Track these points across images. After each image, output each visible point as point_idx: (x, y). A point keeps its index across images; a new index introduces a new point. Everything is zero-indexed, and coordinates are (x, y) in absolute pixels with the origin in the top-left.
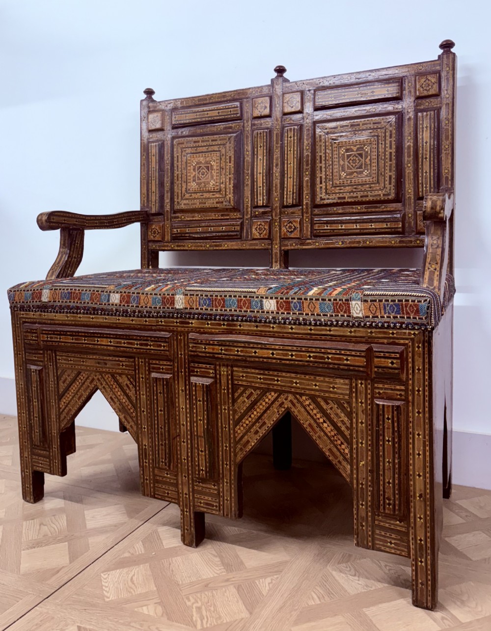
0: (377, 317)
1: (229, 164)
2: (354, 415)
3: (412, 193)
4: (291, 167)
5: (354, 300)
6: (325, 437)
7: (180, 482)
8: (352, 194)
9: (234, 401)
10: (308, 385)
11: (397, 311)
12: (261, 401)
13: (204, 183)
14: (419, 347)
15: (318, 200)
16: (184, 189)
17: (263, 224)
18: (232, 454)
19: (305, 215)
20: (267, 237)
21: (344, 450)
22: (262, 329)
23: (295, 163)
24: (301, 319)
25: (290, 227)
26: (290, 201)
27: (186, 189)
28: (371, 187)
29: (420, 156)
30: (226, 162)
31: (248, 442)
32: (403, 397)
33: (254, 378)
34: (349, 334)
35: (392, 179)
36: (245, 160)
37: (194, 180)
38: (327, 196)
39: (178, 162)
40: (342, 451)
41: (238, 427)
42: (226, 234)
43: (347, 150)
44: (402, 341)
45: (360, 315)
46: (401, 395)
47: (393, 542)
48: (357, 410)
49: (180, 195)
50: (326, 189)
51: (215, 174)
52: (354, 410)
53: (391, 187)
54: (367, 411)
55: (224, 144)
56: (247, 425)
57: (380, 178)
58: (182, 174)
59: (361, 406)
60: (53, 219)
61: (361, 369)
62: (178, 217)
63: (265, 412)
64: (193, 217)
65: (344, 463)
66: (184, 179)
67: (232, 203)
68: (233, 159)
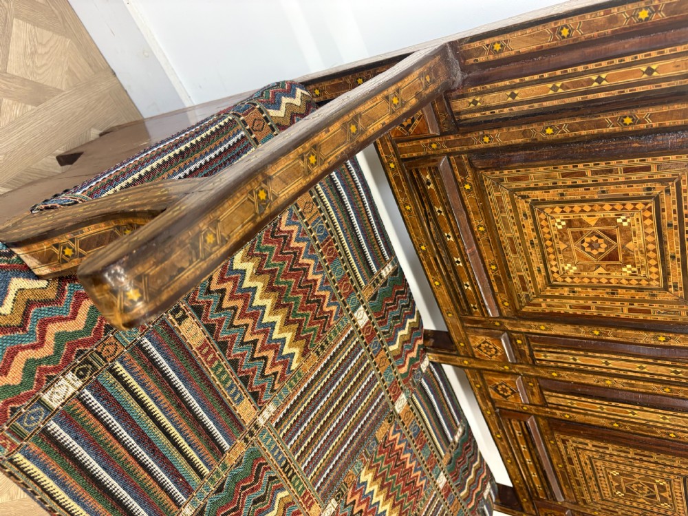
1: (627, 307)
13: (569, 249)
16: (539, 195)
17: (499, 355)
19: (534, 408)
25: (505, 391)
27: (544, 202)
30: (632, 301)
36: (641, 333)
37: (570, 223)
38: (572, 448)
39: (626, 170)
49: (523, 184)
50: (585, 450)
51: (595, 273)
58: (587, 187)
62: (463, 173)
64: (475, 213)
66: (572, 194)
67: (528, 308)
68: (639, 316)
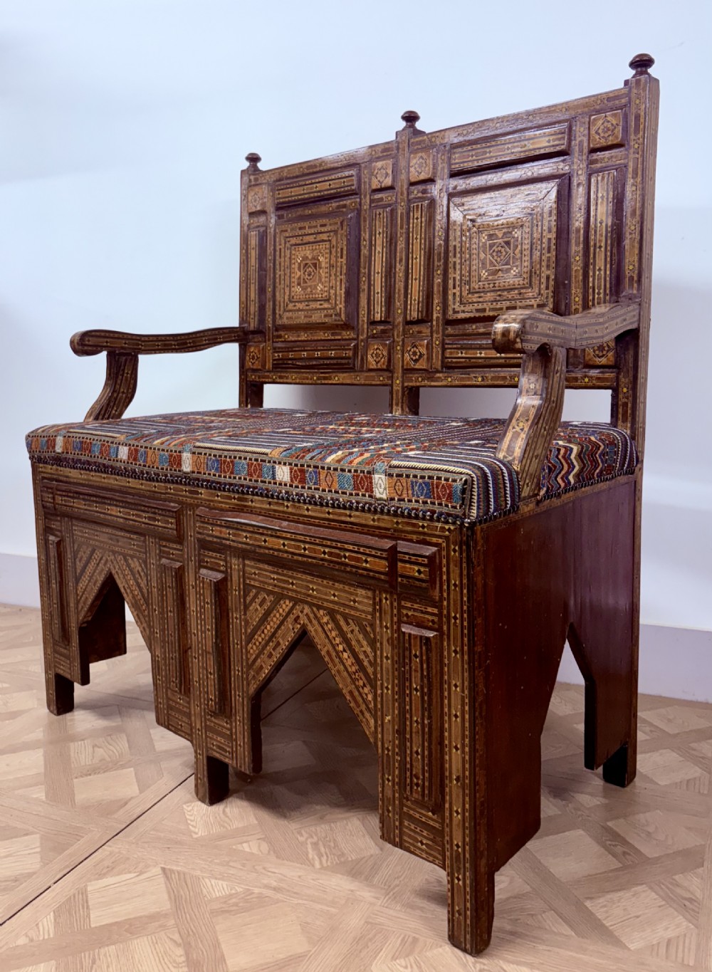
0: (403, 500)
1: (340, 260)
2: (378, 644)
3: (580, 302)
4: (416, 263)
5: (378, 473)
6: (345, 673)
7: (193, 712)
8: (494, 303)
9: (246, 608)
10: (326, 594)
11: (426, 494)
12: (275, 612)
13: (310, 286)
14: (455, 551)
15: (450, 312)
16: (286, 297)
17: (381, 348)
18: (245, 682)
19: (435, 335)
20: (385, 367)
21: (366, 695)
22: (276, 508)
23: (422, 258)
24: (317, 496)
25: (415, 353)
26: (415, 315)
27: (289, 295)
28: (520, 294)
29: (592, 243)
30: (336, 257)
31: (261, 667)
32: (436, 626)
33: (267, 577)
34: (372, 523)
35: (551, 280)
36: (362, 253)
37: (299, 284)
38: (462, 308)
39: (280, 257)
40: (365, 697)
41: (250, 645)
42: (335, 361)
43: (490, 236)
44: (434, 540)
45: (384, 496)
46: (433, 621)
47: (424, 842)
48: (382, 637)
49: (282, 304)
50: (461, 296)
51: (323, 275)
52: (378, 637)
53: (548, 293)
54: (393, 641)
55: (335, 231)
56: (260, 643)
57: (533, 279)
58: (285, 274)
59: (386, 632)
60: (89, 341)
61: (383, 577)
62: (281, 336)
63: (279, 627)
64: (299, 336)
65: (367, 715)
66: (287, 282)
67: (343, 316)
68: (345, 252)
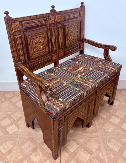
1: (46, 40)
5: (116, 70)
13: (39, 48)
15: (66, 45)
17: (55, 55)
19: (63, 50)
25: (61, 54)
26: (61, 47)
27: (34, 51)
37: (36, 48)
38: (68, 44)
39: (29, 42)
42: (47, 61)
43: (71, 32)
44: (119, 73)
49: (32, 54)
50: (68, 42)
51: (42, 44)
55: (44, 34)
58: (31, 46)
62: (31, 61)
66: (32, 48)
67: (48, 52)
68: (46, 38)
